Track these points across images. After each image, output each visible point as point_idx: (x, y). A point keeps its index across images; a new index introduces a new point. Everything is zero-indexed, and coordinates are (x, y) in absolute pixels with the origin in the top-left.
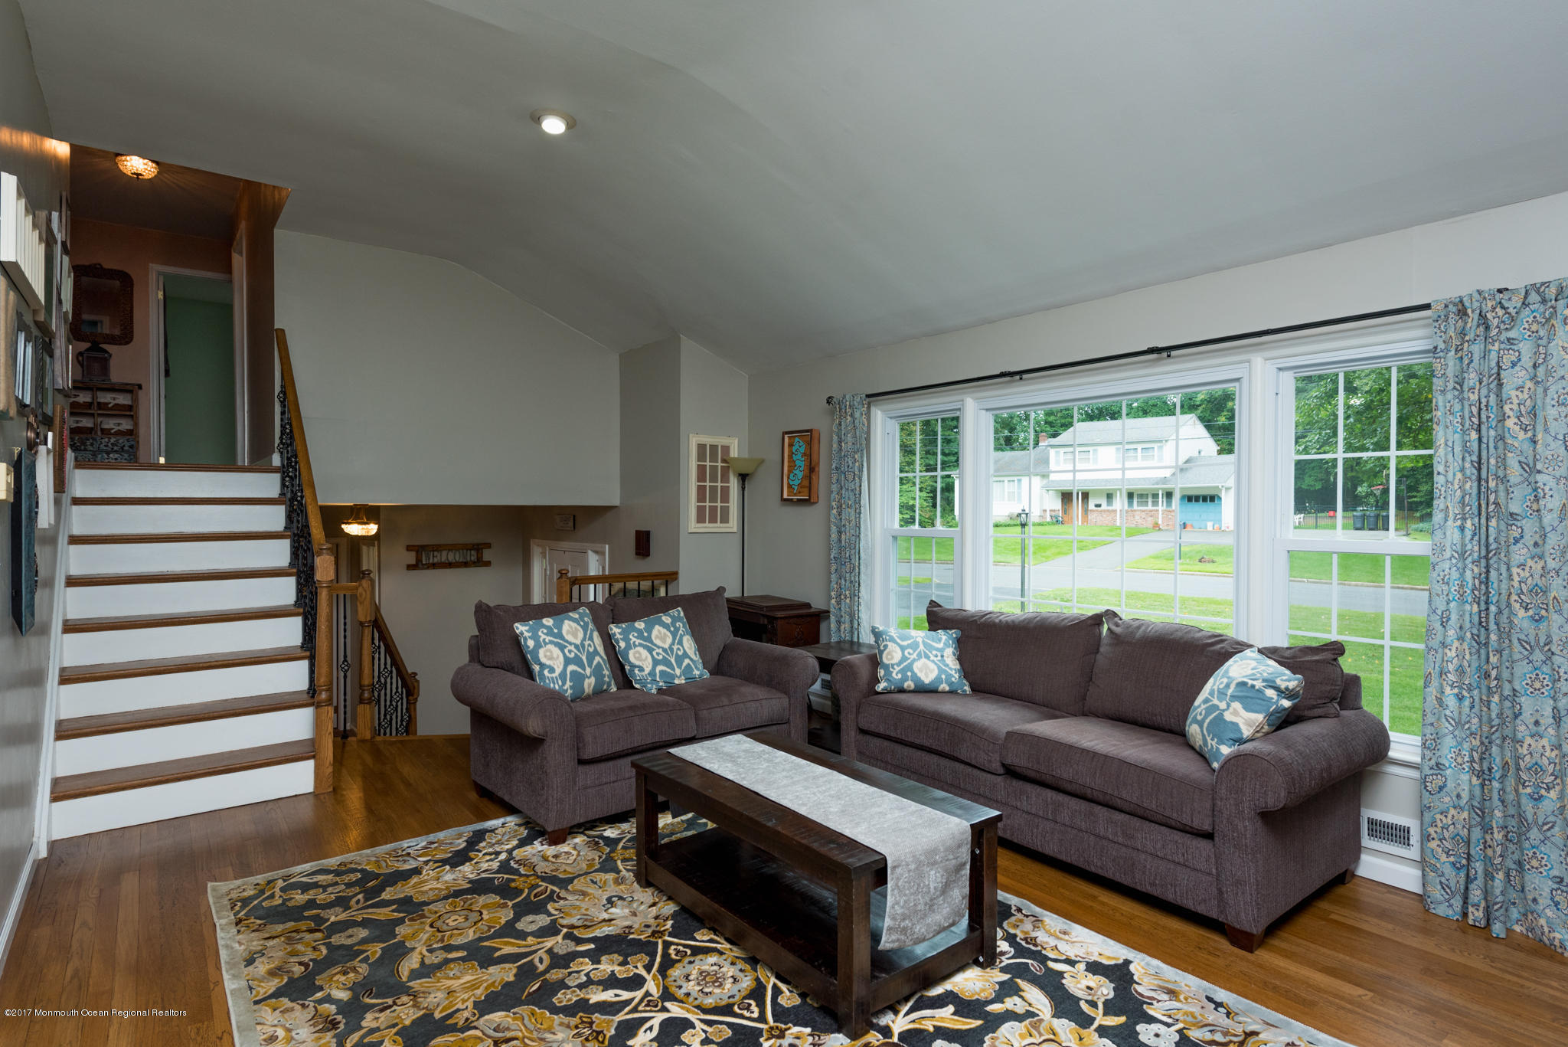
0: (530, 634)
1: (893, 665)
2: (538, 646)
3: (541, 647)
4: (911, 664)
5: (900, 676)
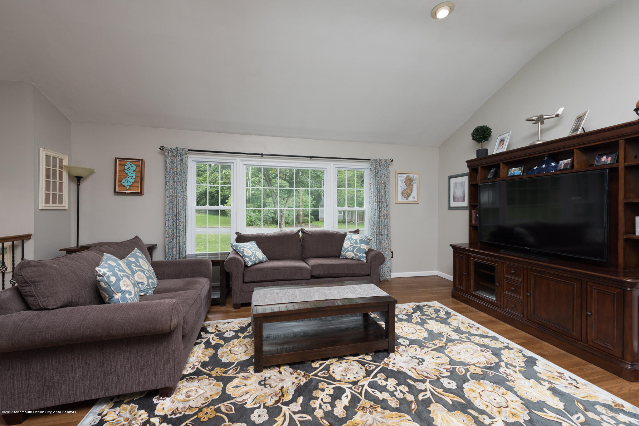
0: (111, 273)
1: (251, 256)
2: (118, 280)
3: (120, 280)
4: (255, 254)
5: (254, 259)
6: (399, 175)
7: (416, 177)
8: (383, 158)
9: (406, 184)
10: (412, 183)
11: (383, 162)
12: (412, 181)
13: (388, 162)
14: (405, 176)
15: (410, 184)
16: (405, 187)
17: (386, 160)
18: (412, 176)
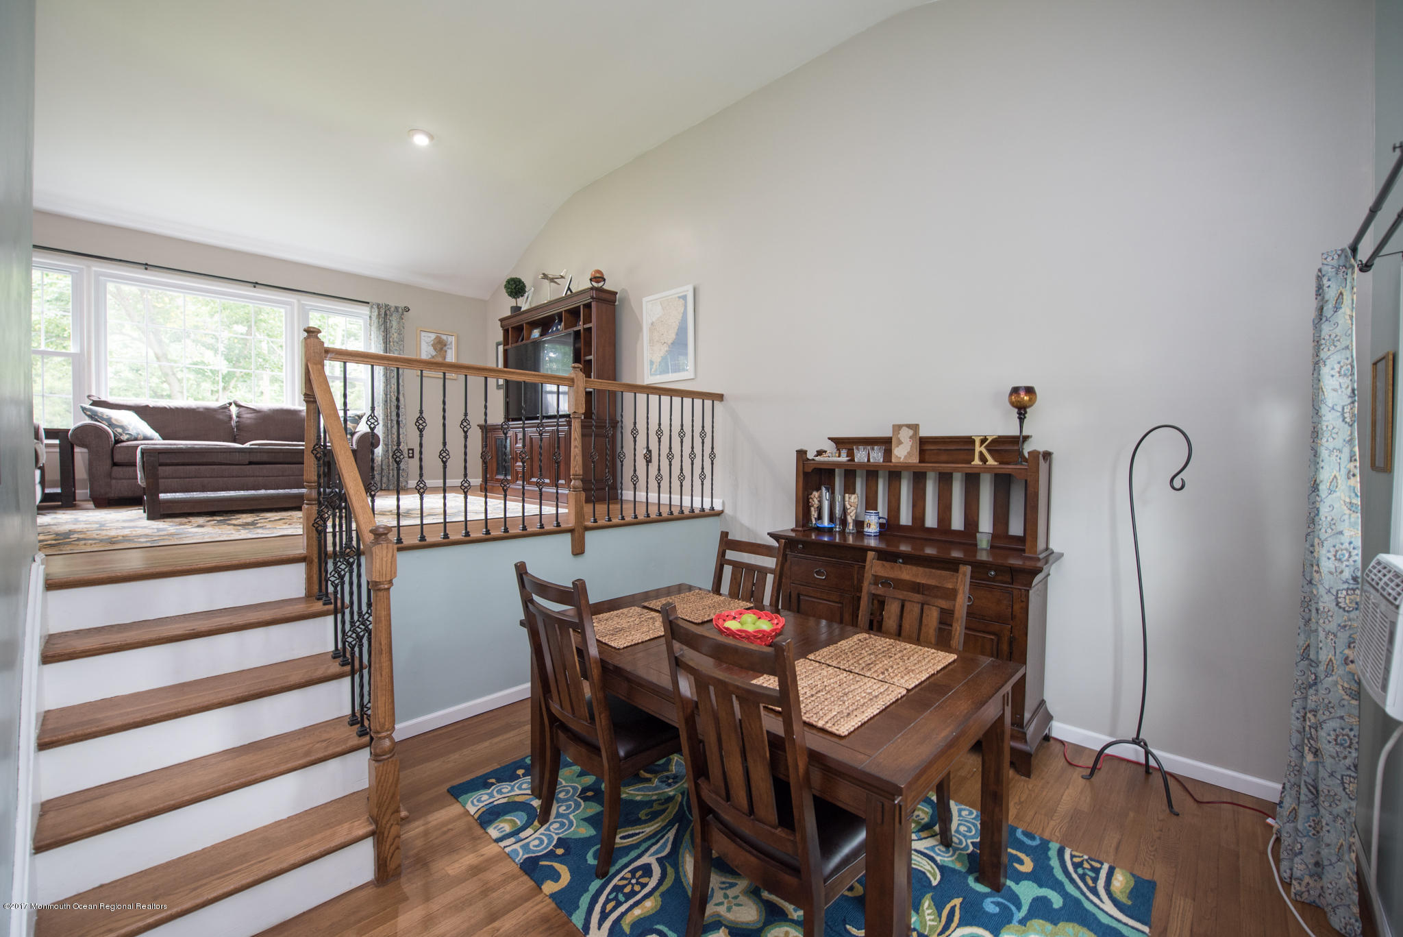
6: (423, 334)
7: (452, 340)
8: (392, 304)
9: (435, 349)
10: (445, 348)
11: (392, 309)
12: (445, 345)
13: (400, 310)
14: (433, 336)
15: (441, 349)
16: (434, 353)
17: (397, 308)
18: (444, 337)
